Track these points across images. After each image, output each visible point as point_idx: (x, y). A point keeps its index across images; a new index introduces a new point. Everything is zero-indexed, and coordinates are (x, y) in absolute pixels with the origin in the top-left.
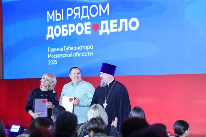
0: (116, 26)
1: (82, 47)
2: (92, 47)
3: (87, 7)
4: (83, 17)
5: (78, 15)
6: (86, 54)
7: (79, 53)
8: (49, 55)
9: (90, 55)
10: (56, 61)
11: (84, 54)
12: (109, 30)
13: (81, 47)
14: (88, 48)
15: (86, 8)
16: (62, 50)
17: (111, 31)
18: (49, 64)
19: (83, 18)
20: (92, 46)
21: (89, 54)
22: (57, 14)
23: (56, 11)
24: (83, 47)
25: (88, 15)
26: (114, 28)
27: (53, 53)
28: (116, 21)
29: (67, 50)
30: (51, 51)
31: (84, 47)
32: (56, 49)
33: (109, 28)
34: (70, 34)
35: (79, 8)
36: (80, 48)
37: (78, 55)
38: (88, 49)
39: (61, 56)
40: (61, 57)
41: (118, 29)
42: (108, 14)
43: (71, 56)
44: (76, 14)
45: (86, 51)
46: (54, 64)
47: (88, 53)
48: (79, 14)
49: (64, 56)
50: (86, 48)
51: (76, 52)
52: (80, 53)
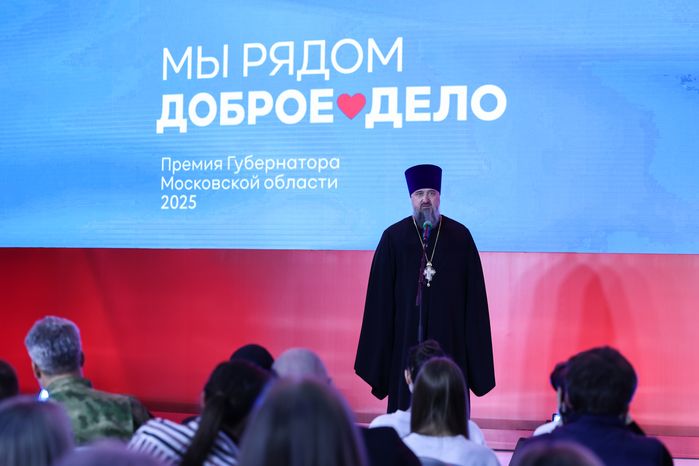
0: (426, 104)
1: (299, 163)
2: (335, 164)
3: (322, 43)
4: (304, 71)
5: (286, 67)
6: (313, 183)
7: (285, 178)
8: (163, 179)
9: (330, 186)
10: (193, 199)
11: (304, 184)
12: (401, 115)
13: (295, 161)
14: (319, 164)
15: (319, 46)
16: (217, 166)
17: (408, 119)
18: (163, 207)
19: (303, 76)
20: (338, 160)
21: (325, 183)
22: (200, 59)
23: (200, 49)
24: (302, 160)
25: (326, 68)
26: (418, 110)
27: (181, 175)
28: (426, 90)
29: (239, 169)
30: (174, 169)
31: (305, 162)
32: (194, 163)
33: (402, 108)
34: (252, 121)
35: (291, 45)
36: (292, 164)
37: (280, 184)
38: (320, 167)
39: (216, 184)
40: (213, 188)
41: (435, 114)
42: (400, 68)
43: (252, 187)
44: (280, 63)
45: (314, 173)
46: (182, 207)
47: (322, 180)
48: (290, 62)
49: (226, 184)
50: (312, 164)
51: (273, 173)
52: (289, 180)
